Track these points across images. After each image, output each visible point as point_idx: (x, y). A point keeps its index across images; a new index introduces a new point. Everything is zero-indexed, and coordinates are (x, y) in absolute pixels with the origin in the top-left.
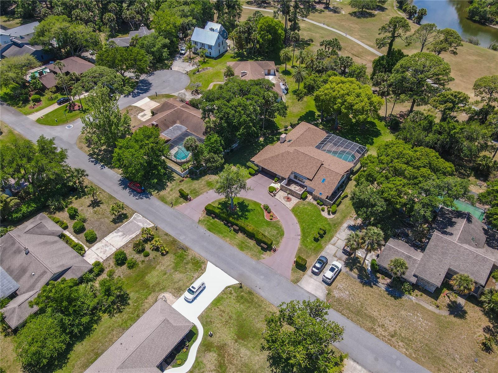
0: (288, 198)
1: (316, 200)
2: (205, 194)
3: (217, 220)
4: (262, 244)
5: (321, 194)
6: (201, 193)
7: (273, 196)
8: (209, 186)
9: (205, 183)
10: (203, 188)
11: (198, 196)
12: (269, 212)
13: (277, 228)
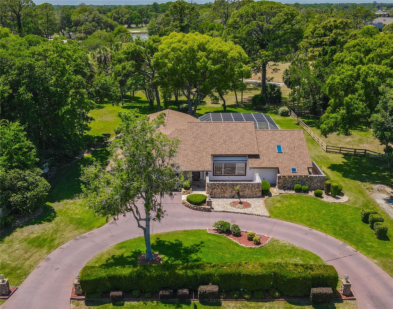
0: (241, 203)
1: (290, 189)
2: (43, 264)
3: (135, 303)
4: (315, 290)
5: (294, 170)
6: (31, 267)
7: (209, 210)
8: (40, 246)
9: (25, 244)
10: (26, 256)
11: (26, 274)
12: (238, 235)
13: (289, 252)
